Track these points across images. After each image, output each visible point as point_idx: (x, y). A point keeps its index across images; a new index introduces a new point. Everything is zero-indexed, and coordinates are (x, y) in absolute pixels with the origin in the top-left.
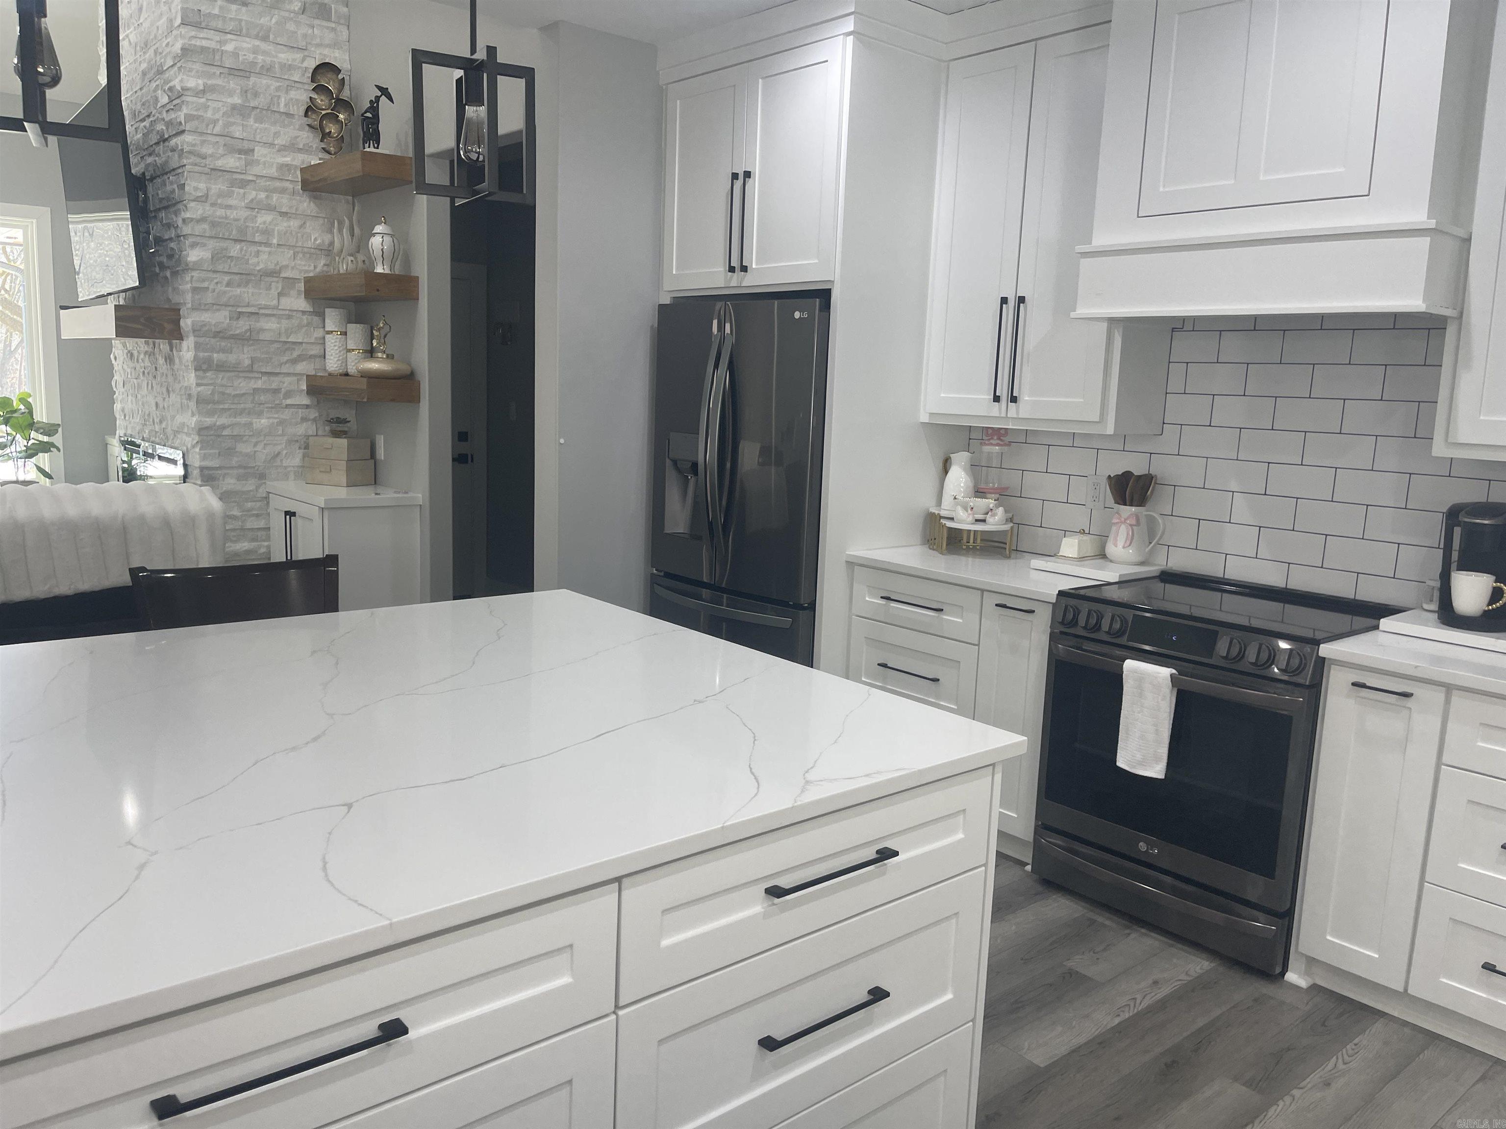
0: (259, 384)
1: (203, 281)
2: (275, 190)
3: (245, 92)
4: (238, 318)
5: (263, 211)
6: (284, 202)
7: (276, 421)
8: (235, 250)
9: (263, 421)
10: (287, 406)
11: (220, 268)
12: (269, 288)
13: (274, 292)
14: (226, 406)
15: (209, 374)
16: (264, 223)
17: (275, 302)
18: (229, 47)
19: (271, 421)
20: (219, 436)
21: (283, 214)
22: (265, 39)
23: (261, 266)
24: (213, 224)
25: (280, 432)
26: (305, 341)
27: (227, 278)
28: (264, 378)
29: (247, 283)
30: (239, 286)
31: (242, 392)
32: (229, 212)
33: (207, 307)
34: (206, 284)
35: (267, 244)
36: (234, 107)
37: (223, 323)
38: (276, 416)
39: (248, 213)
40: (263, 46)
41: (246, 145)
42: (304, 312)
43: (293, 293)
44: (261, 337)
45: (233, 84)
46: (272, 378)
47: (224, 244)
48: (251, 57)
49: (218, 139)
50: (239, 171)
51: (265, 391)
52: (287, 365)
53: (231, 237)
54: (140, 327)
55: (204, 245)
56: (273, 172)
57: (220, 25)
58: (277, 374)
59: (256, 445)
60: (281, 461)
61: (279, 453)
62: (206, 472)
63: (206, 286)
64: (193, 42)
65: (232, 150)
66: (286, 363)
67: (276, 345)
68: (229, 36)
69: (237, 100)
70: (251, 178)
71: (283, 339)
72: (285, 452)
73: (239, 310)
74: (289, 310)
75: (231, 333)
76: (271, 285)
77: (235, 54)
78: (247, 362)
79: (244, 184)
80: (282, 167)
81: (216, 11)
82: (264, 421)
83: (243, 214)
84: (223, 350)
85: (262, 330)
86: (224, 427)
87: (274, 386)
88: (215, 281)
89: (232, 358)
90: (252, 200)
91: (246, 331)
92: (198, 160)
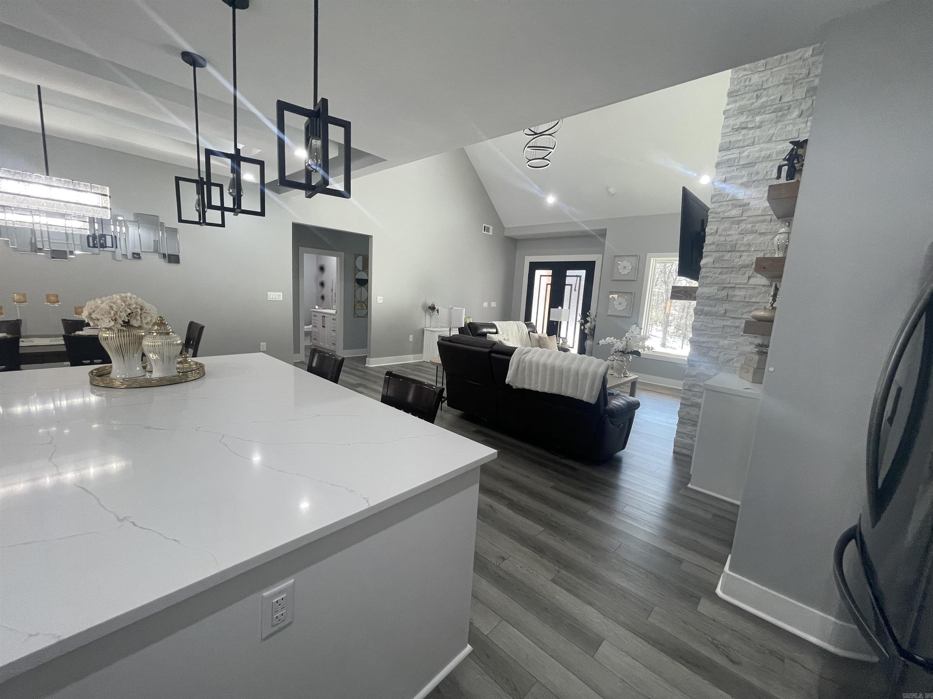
0: (728, 323)
1: (707, 273)
2: (758, 222)
3: (750, 174)
4: (722, 290)
5: (749, 234)
6: (763, 227)
7: (733, 342)
8: (727, 256)
9: (725, 342)
10: (742, 335)
11: (717, 266)
12: (744, 274)
13: (747, 276)
14: (707, 332)
15: (701, 317)
16: (748, 240)
17: (746, 281)
18: (745, 154)
19: (730, 342)
20: (701, 346)
21: (761, 234)
22: (769, 141)
23: (741, 263)
24: (718, 245)
25: (735, 348)
26: (761, 301)
27: (720, 270)
28: (732, 320)
29: (731, 272)
30: (726, 274)
31: (717, 326)
32: (727, 238)
33: (706, 285)
34: (708, 274)
35: (748, 251)
36: (741, 184)
37: (713, 292)
38: (734, 340)
39: (738, 237)
40: (767, 145)
41: (745, 202)
42: (763, 286)
44: (734, 299)
45: (744, 172)
46: (736, 320)
47: (721, 254)
48: (758, 154)
50: (737, 216)
51: (730, 327)
52: (747, 314)
53: (726, 250)
54: (682, 295)
55: (711, 255)
56: (759, 212)
57: (741, 144)
58: (739, 318)
59: (720, 353)
60: (733, 363)
61: (732, 359)
62: (691, 362)
63: (708, 275)
64: (724, 158)
65: (735, 206)
66: (746, 313)
67: (742, 303)
68: (746, 148)
69: (745, 179)
70: (744, 218)
71: (746, 300)
72: (736, 359)
73: (724, 286)
74: (754, 285)
75: (716, 297)
76: (746, 272)
77: (748, 156)
78: (723, 312)
79: (739, 222)
82: (726, 342)
83: (735, 238)
84: (710, 306)
85: (734, 296)
86: (704, 342)
87: (737, 324)
88: (714, 272)
89: (715, 309)
90: (742, 230)
91: (725, 296)
92: (715, 215)
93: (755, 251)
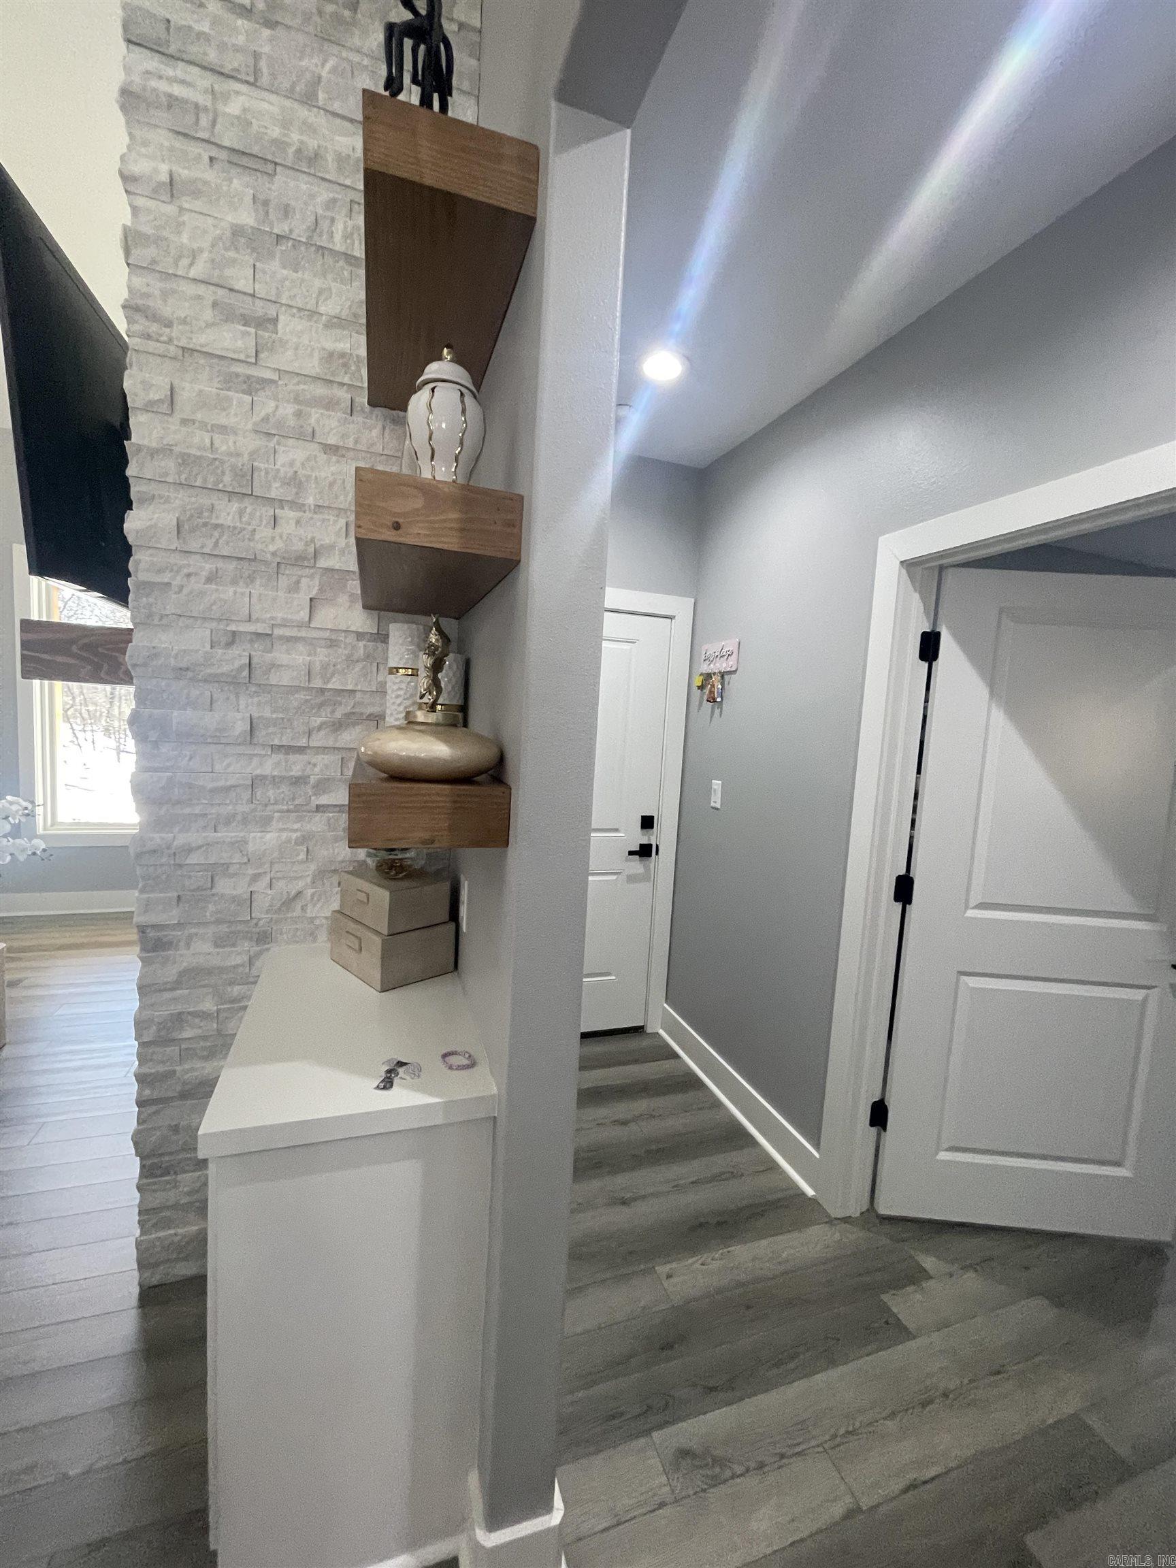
0: (265, 768)
1: (159, 571)
2: (316, 402)
3: (262, 204)
4: (230, 644)
5: (291, 442)
6: (331, 426)
7: (294, 836)
8: (227, 513)
9: (269, 836)
10: (319, 808)
11: (194, 545)
12: (295, 587)
13: (303, 597)
14: (197, 810)
15: (165, 749)
16: (292, 464)
17: (304, 615)
18: (233, 108)
19: (284, 835)
20: (180, 866)
22: (308, 99)
23: (279, 545)
24: (185, 460)
25: (302, 856)
26: (359, 688)
27: (209, 566)
28: (277, 757)
29: (251, 579)
30: (234, 582)
31: (228, 783)
32: (218, 439)
33: (164, 621)
34: (166, 578)
35: (295, 505)
36: (237, 231)
37: (197, 651)
38: (296, 826)
39: (257, 442)
40: (303, 113)
41: (259, 309)
42: (360, 636)
43: (343, 599)
44: (274, 679)
45: (240, 184)
46: (292, 757)
47: (205, 500)
48: (275, 132)
49: (201, 290)
50: (242, 357)
51: (275, 781)
52: (322, 733)
53: (220, 486)
54: (72, 661)
55: (167, 500)
56: (313, 366)
57: (212, 56)
58: (301, 750)
59: (255, 878)
60: (303, 908)
61: (299, 894)
62: (152, 934)
63: (166, 580)
64: (154, 83)
65: (227, 314)
66: (320, 728)
67: (301, 696)
69: (247, 217)
70: (268, 375)
71: (317, 683)
72: (310, 891)
73: (233, 627)
74: (332, 630)
75: (209, 671)
76: (298, 582)
77: (243, 122)
78: (241, 727)
79: (252, 386)
80: (330, 356)
81: (205, 27)
82: (271, 838)
83: (248, 443)
84: (192, 705)
85: (273, 666)
86: (189, 850)
87: (296, 771)
88: (186, 571)
89: (210, 720)
90: (266, 419)
91: (240, 669)
92: (154, 328)
93: (319, 508)
